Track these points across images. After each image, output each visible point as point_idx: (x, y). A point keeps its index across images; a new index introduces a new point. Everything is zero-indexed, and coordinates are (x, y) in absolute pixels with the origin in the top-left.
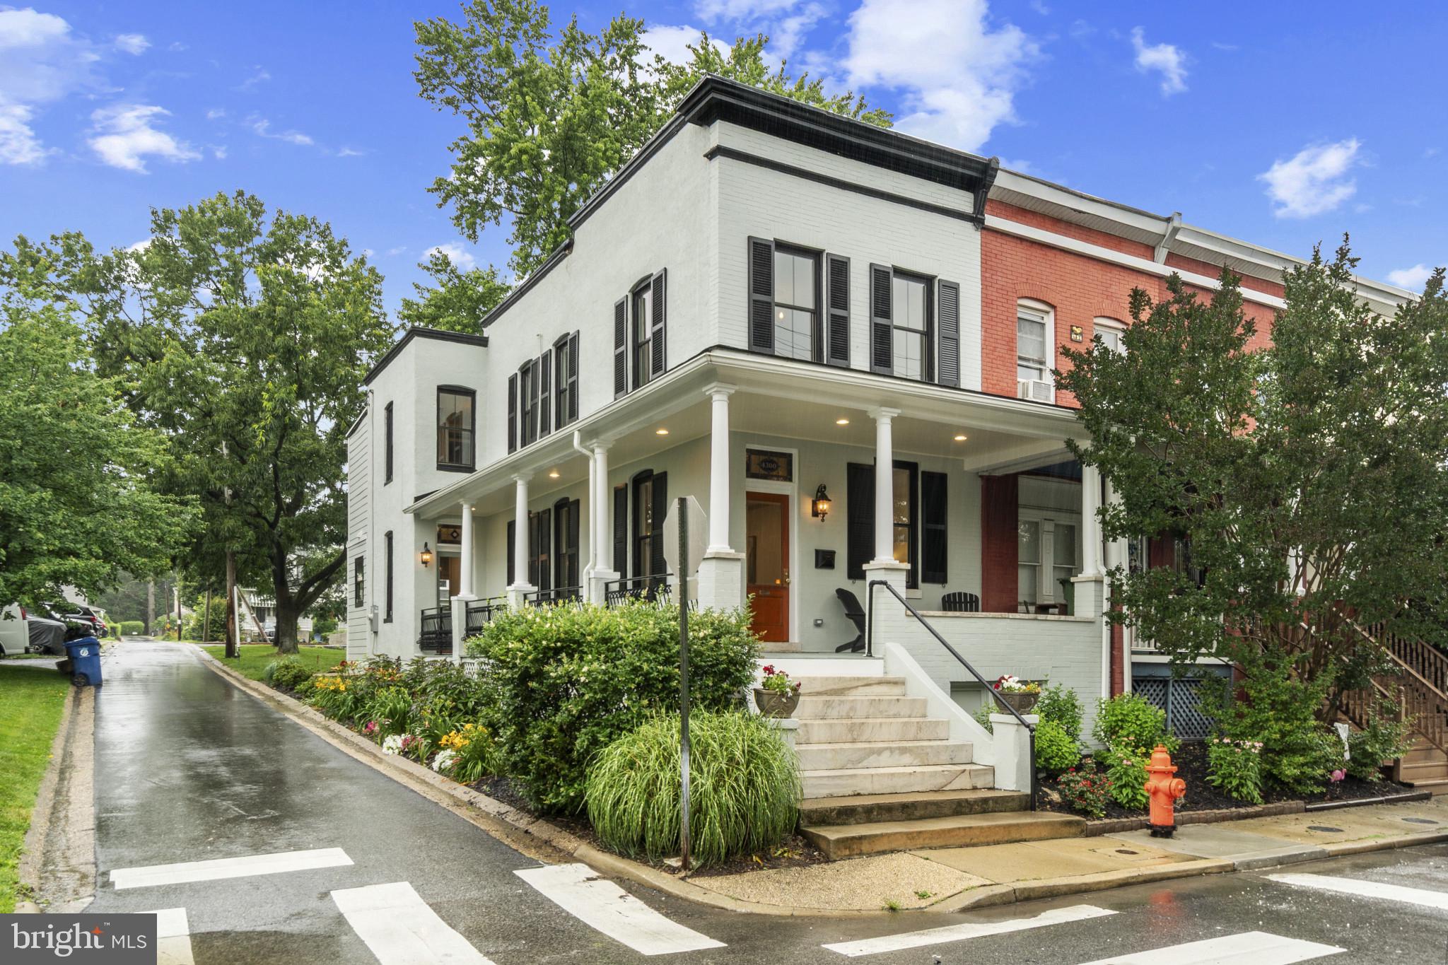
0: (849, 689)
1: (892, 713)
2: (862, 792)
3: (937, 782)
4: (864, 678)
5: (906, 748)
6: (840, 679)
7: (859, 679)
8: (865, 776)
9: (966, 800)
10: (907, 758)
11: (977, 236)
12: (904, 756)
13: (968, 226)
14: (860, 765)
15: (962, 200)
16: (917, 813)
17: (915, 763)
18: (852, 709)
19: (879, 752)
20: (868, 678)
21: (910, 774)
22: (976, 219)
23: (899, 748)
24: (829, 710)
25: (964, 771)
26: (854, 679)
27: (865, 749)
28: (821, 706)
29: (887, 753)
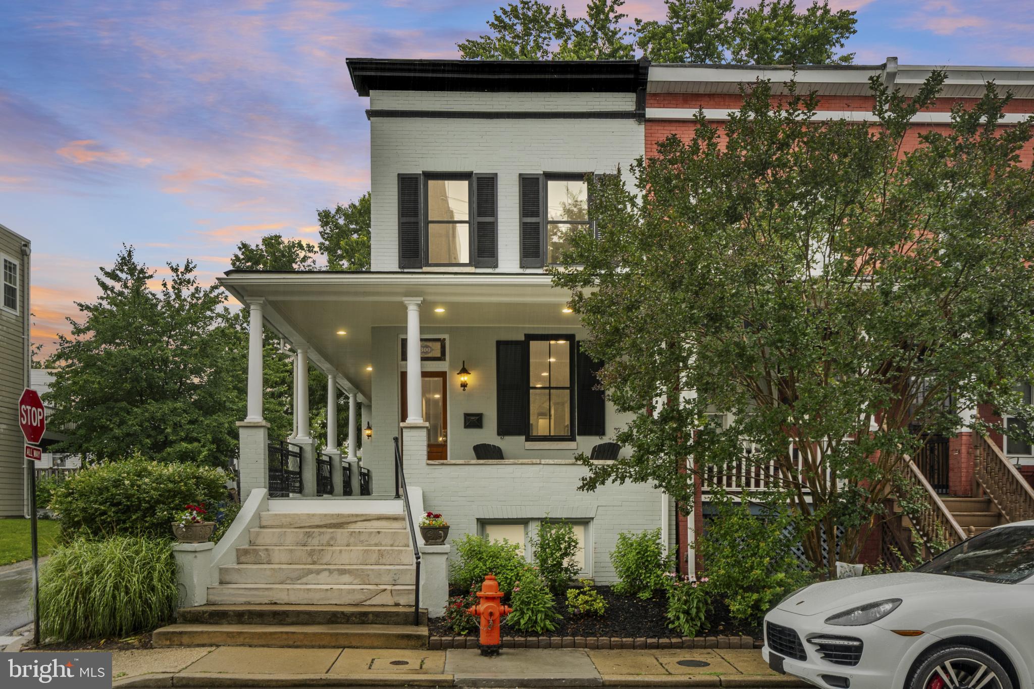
0: (348, 523)
1: (373, 542)
2: (278, 602)
3: (358, 597)
4: (362, 515)
5: (345, 570)
6: (338, 515)
7: (357, 515)
8: (281, 590)
9: (343, 613)
10: (346, 578)
11: (641, 129)
12: (343, 576)
13: (631, 124)
14: (299, 582)
15: (625, 102)
16: (289, 620)
17: (355, 582)
18: (332, 538)
19: (318, 572)
20: (366, 515)
21: (327, 590)
22: (638, 116)
23: (338, 570)
24: (310, 540)
25: (385, 590)
26: (352, 515)
27: (303, 569)
28: (301, 536)
29: (326, 573)
